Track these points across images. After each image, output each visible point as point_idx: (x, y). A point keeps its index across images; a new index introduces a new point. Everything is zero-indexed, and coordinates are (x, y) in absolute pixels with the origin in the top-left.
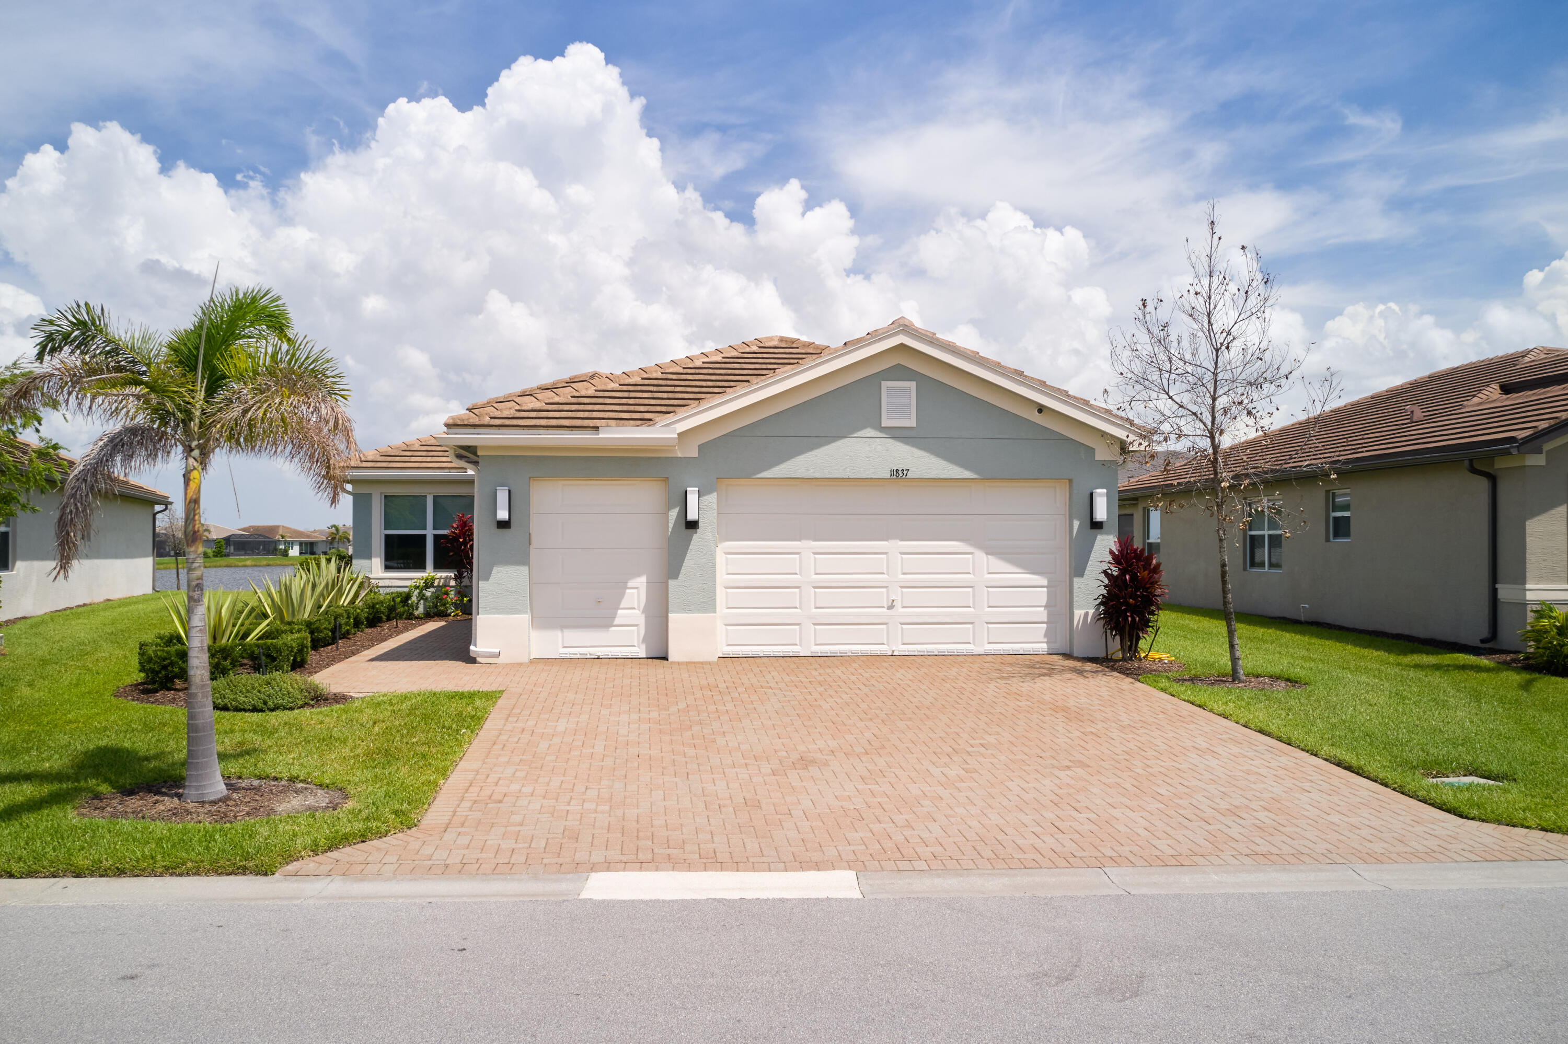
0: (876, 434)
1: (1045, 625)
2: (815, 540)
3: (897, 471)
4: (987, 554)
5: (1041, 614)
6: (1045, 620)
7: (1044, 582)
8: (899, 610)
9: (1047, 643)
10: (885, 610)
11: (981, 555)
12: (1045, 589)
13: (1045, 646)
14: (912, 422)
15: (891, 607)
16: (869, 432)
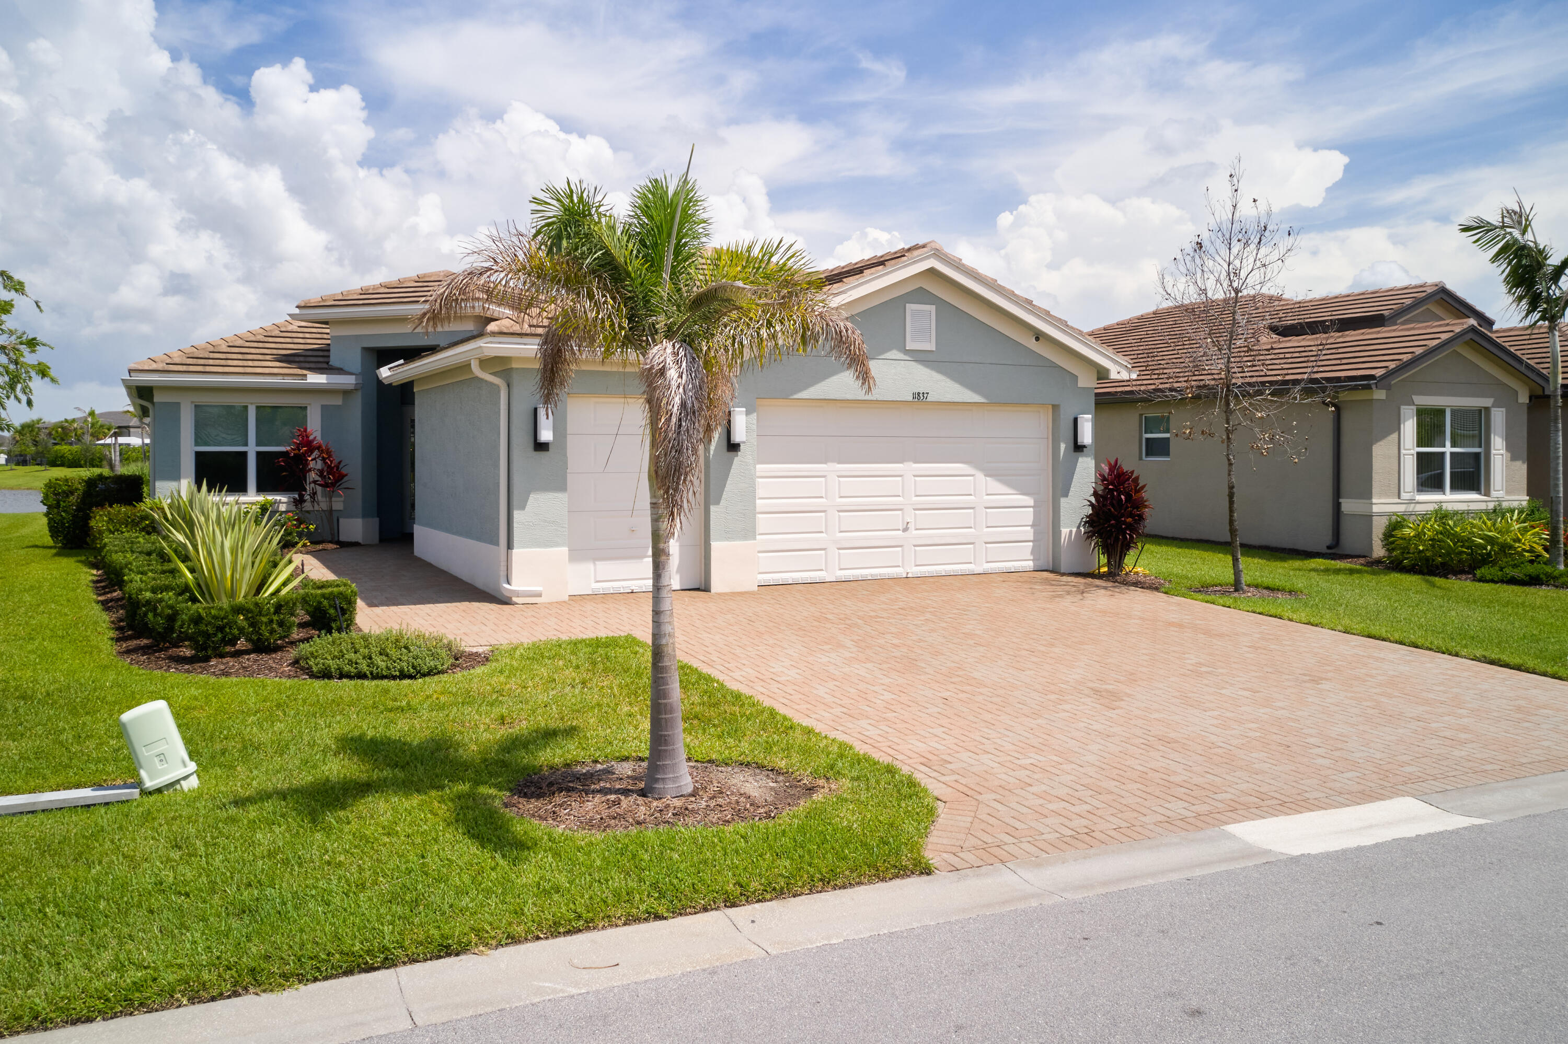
0: (900, 356)
1: (1031, 544)
2: (839, 463)
3: (919, 393)
4: (986, 476)
5: (1029, 533)
6: (1032, 538)
7: (1031, 503)
8: (913, 532)
9: (1033, 560)
10: (900, 532)
11: (980, 476)
12: (1031, 509)
13: (1031, 563)
14: (931, 346)
15: (905, 530)
16: (895, 354)
